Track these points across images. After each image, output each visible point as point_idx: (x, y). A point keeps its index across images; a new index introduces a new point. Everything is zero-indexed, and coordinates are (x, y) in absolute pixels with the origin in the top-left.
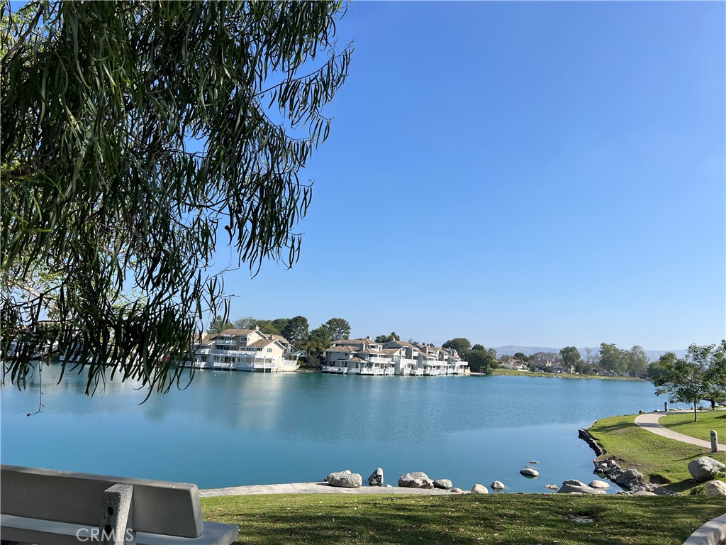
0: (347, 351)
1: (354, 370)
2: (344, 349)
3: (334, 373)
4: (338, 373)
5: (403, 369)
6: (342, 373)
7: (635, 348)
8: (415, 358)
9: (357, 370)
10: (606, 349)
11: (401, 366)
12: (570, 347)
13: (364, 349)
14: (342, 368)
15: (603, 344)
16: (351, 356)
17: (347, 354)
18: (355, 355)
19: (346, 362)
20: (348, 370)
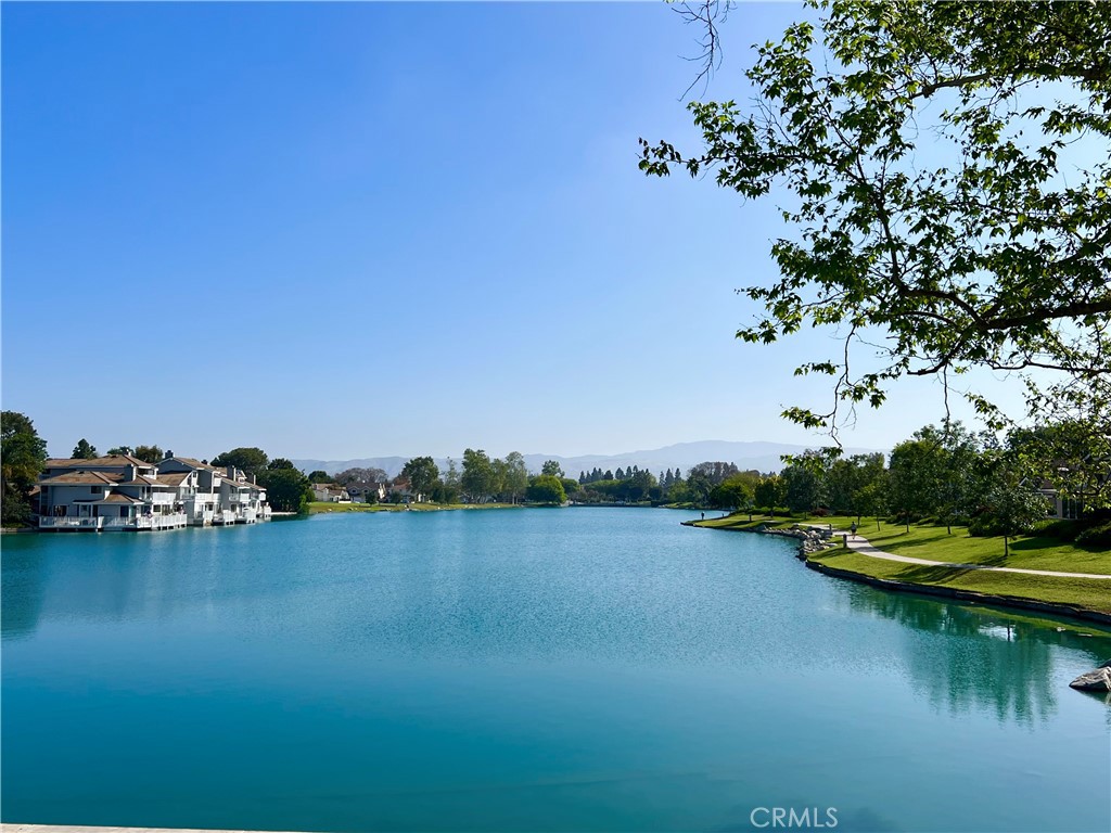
0: (97, 482)
1: (117, 522)
2: (87, 479)
3: (72, 530)
4: (80, 530)
5: (200, 514)
6: (93, 530)
7: (512, 456)
8: (217, 490)
9: (128, 522)
10: (473, 460)
11: (197, 509)
12: (424, 457)
13: (134, 478)
14: (92, 519)
15: (467, 452)
16: (107, 493)
17: (96, 489)
18: (115, 491)
19: (96, 507)
20: (105, 523)
